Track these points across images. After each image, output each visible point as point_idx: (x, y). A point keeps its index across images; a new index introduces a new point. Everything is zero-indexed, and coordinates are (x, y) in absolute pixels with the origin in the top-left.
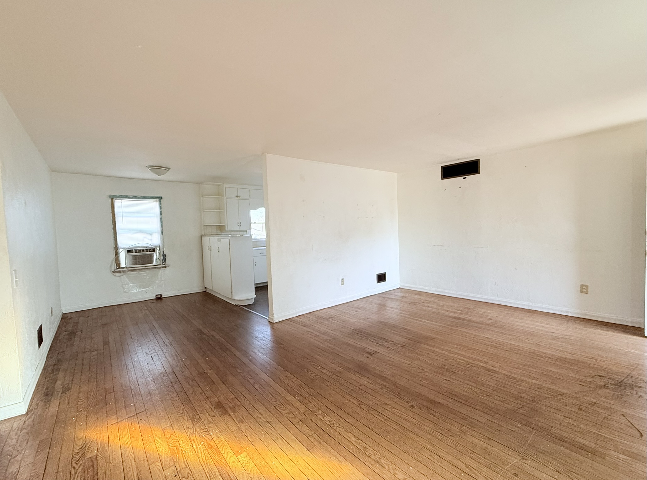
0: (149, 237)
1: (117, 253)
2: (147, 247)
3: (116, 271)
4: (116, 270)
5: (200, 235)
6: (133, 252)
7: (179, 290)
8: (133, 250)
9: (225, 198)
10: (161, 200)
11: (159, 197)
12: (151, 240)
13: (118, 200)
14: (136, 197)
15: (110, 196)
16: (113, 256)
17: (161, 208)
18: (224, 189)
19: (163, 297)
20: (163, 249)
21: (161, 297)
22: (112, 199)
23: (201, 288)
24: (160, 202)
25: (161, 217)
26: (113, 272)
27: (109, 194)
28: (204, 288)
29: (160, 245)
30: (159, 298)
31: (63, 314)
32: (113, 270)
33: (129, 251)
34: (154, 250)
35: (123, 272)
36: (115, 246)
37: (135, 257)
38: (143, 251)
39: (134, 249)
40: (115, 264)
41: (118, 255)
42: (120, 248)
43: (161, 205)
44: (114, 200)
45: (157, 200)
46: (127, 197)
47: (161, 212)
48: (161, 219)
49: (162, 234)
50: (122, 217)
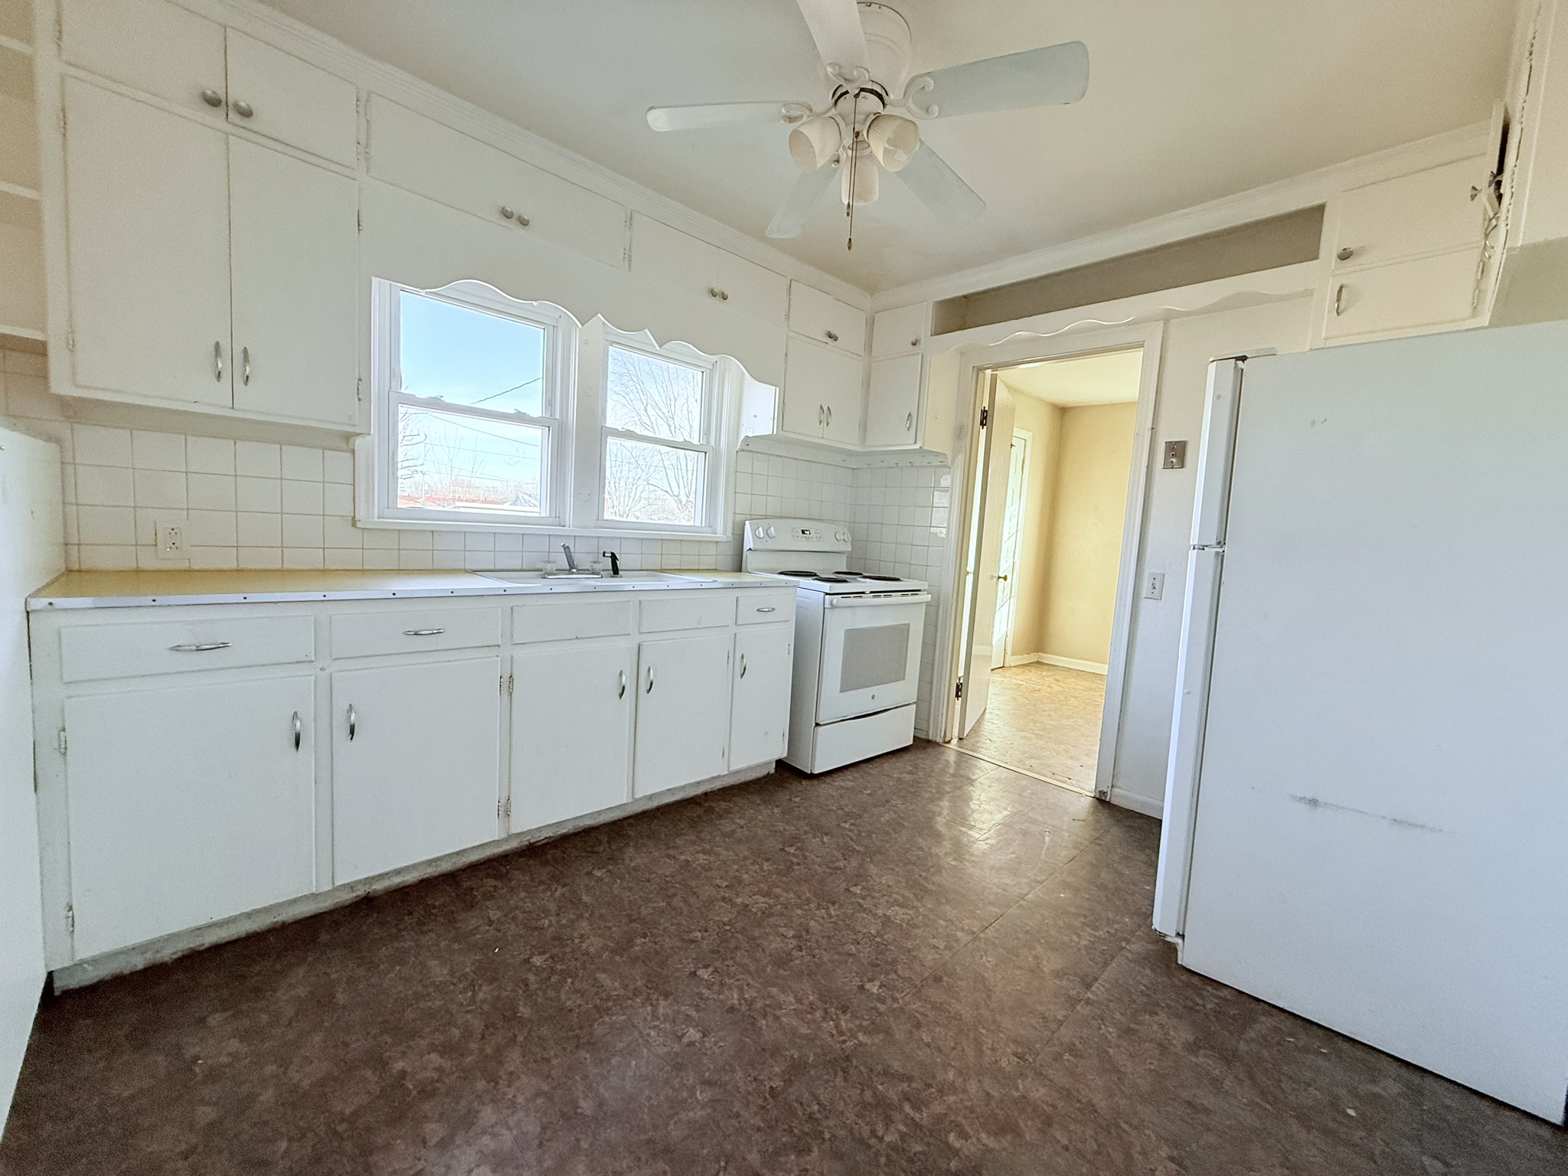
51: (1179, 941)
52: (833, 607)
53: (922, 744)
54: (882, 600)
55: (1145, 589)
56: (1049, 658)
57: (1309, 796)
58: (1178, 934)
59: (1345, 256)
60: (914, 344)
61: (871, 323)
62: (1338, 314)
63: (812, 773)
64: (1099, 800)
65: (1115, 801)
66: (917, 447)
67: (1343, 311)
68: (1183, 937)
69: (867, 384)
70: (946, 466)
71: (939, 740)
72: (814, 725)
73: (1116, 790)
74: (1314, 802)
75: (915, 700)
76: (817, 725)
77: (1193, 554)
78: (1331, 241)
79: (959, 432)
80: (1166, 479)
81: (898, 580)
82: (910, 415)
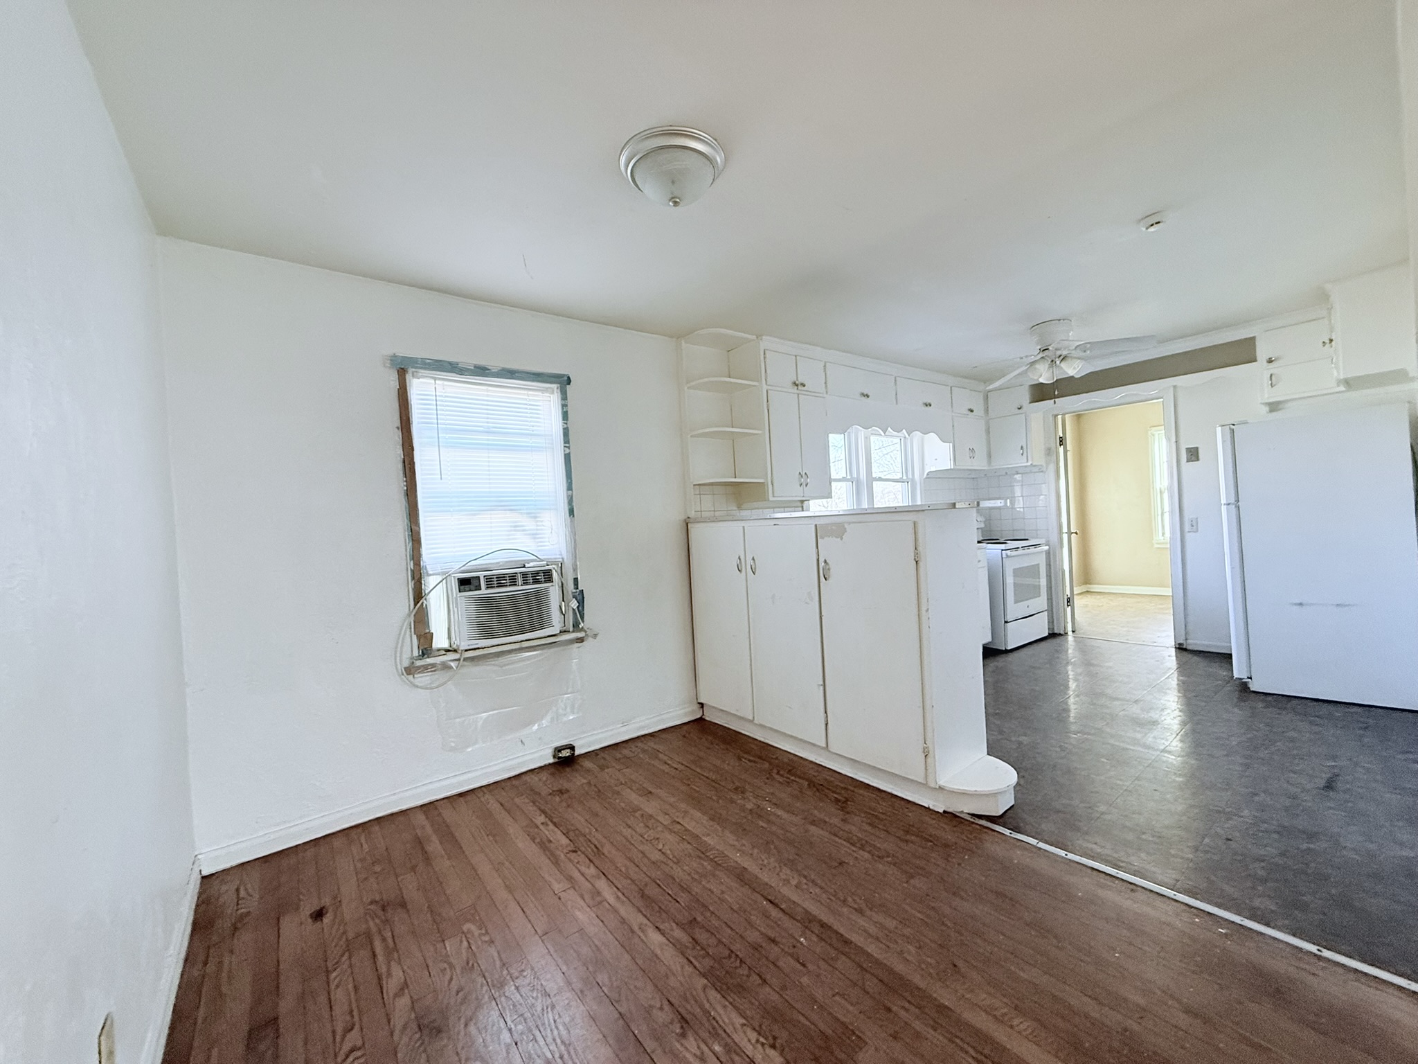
0: (529, 524)
1: (419, 595)
2: (524, 567)
3: (419, 667)
4: (419, 663)
5: (683, 517)
6: (479, 588)
7: (625, 723)
8: (479, 577)
9: (765, 387)
10: (568, 386)
11: (562, 376)
12: (534, 536)
13: (421, 380)
14: (481, 371)
15: (394, 360)
16: (403, 604)
17: (565, 416)
18: (762, 354)
19: (577, 752)
20: (575, 570)
21: (574, 754)
22: (402, 373)
23: (690, 709)
24: (564, 396)
25: (567, 451)
26: (410, 670)
27: (391, 352)
28: (696, 707)
29: (565, 556)
30: (566, 761)
31: (203, 878)
32: (406, 663)
33: (465, 583)
34: (548, 577)
35: (445, 667)
36: (415, 564)
37: (484, 606)
38: (513, 579)
39: (481, 574)
40: (415, 637)
41: (423, 600)
42: (430, 572)
43: (567, 406)
44: (407, 376)
45: (555, 386)
46: (453, 368)
47: (566, 433)
48: (567, 458)
49: (571, 512)
50: (437, 448)
51: (1250, 680)
52: (1007, 556)
53: (1053, 635)
54: (1027, 551)
55: (1187, 527)
56: (1095, 588)
57: (1299, 602)
58: (1248, 678)
59: (1270, 361)
60: (1019, 409)
61: (986, 398)
62: (1272, 387)
63: (1006, 649)
64: (1179, 648)
65: (1189, 647)
66: (1029, 464)
67: (1275, 385)
68: (1251, 678)
69: (988, 432)
70: (1042, 471)
71: (1062, 632)
72: (1003, 622)
73: (1188, 641)
74: (1301, 604)
75: (1046, 609)
76: (1006, 622)
77: (1224, 508)
78: (1262, 352)
79: (1049, 452)
80: (1188, 468)
81: (1027, 540)
82: (1022, 447)
